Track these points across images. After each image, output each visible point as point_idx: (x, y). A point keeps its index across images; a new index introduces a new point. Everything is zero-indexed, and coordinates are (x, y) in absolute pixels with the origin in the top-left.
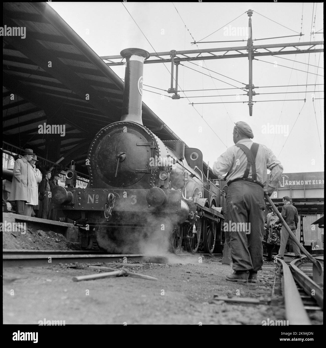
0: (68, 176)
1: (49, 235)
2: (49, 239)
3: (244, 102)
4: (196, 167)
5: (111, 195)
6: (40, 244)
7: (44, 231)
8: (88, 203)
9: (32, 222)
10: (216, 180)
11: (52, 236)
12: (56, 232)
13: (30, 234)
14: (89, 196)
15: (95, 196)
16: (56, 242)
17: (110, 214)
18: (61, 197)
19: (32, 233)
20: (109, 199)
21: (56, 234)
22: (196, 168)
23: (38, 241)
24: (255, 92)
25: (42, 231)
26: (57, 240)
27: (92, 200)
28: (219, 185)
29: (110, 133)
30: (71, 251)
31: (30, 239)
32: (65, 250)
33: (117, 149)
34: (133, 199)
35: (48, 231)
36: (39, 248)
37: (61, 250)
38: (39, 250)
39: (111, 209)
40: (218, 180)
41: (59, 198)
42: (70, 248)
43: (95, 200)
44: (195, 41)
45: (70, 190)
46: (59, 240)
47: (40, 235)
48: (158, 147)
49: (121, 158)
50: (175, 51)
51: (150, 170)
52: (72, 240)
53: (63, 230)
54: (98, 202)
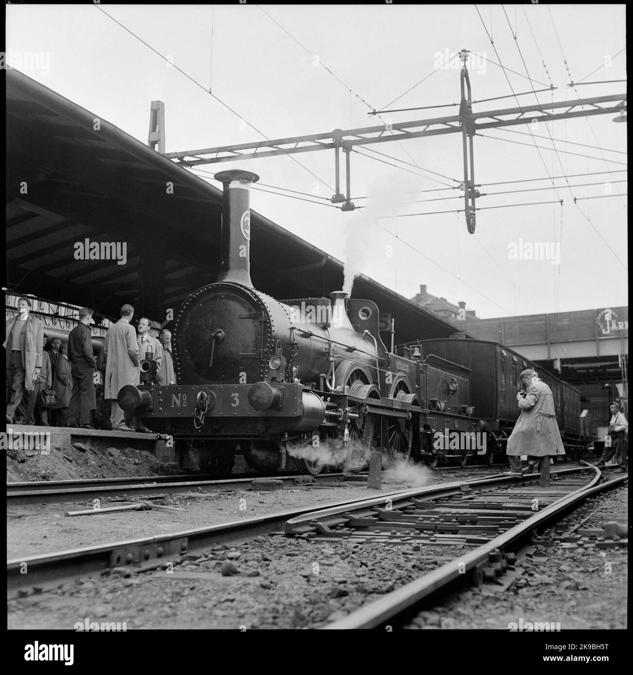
0: (144, 369)
1: (126, 455)
2: (125, 460)
3: (459, 211)
4: (366, 331)
5: (202, 394)
6: (109, 469)
7: (117, 448)
8: (173, 406)
9: (98, 436)
10: (415, 347)
11: (131, 456)
12: (137, 449)
13: (94, 455)
14: (174, 397)
15: (181, 396)
16: (136, 464)
17: (202, 422)
18: (133, 401)
19: (96, 454)
20: (199, 401)
21: (138, 451)
22: (367, 334)
23: (106, 465)
24: (478, 192)
25: (114, 449)
26: (137, 461)
27: (178, 402)
28: (419, 354)
29: (202, 301)
30: (157, 476)
31: (93, 462)
32: (146, 476)
33: (211, 325)
34: (235, 399)
35: (126, 447)
36: (105, 475)
37: (140, 476)
38: (104, 478)
39: (203, 415)
40: (418, 347)
41: (130, 403)
42: (156, 473)
43: (182, 401)
44: (374, 110)
45: (147, 390)
46: (141, 461)
47: (111, 455)
48: (269, 319)
49: (217, 338)
50: (341, 130)
51: (260, 354)
52: (166, 459)
53: (150, 446)
54: (185, 405)
